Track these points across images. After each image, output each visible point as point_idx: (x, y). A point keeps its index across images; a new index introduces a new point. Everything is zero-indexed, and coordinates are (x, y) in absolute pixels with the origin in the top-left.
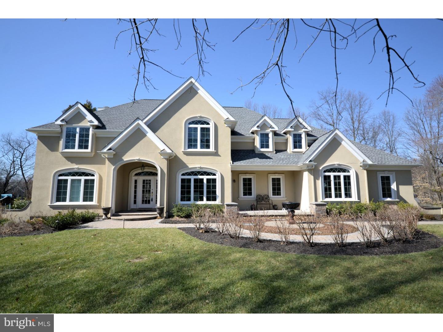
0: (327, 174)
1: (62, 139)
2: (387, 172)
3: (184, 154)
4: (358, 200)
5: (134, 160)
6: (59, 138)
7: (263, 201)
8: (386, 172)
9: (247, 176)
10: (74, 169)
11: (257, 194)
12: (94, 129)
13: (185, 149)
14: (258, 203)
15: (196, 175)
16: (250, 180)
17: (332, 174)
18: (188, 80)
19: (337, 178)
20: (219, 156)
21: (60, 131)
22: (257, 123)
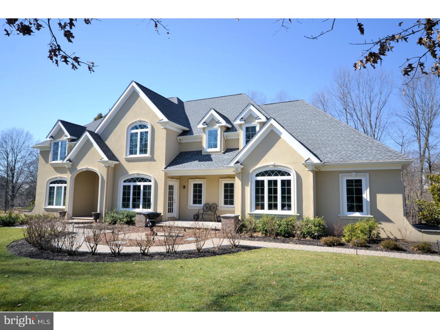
0: (260, 178)
1: (51, 153)
2: (355, 173)
3: (126, 160)
4: (298, 213)
5: (83, 169)
6: (49, 151)
7: (210, 211)
8: (352, 173)
9: (197, 181)
10: (57, 177)
11: (206, 202)
12: (69, 142)
13: (126, 155)
14: (204, 212)
15: (135, 181)
16: (200, 185)
17: (266, 179)
18: (130, 85)
19: (273, 183)
20: (155, 161)
21: (49, 146)
22: (202, 119)
